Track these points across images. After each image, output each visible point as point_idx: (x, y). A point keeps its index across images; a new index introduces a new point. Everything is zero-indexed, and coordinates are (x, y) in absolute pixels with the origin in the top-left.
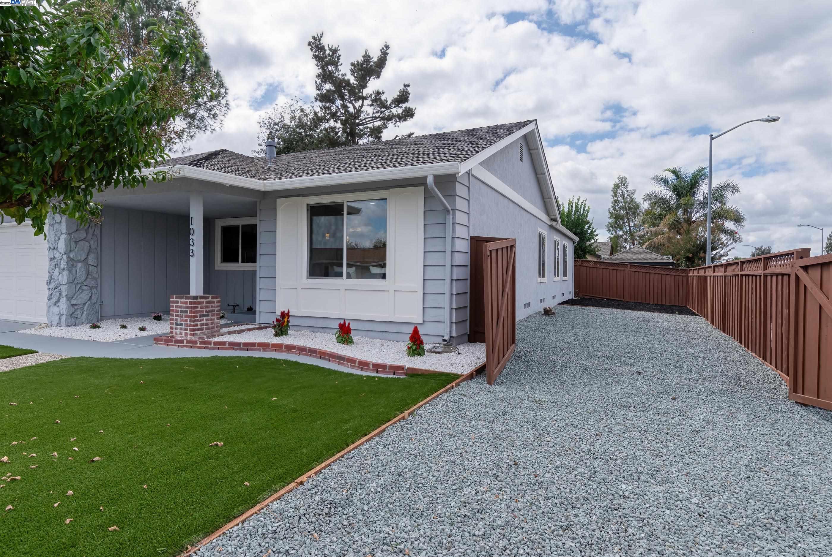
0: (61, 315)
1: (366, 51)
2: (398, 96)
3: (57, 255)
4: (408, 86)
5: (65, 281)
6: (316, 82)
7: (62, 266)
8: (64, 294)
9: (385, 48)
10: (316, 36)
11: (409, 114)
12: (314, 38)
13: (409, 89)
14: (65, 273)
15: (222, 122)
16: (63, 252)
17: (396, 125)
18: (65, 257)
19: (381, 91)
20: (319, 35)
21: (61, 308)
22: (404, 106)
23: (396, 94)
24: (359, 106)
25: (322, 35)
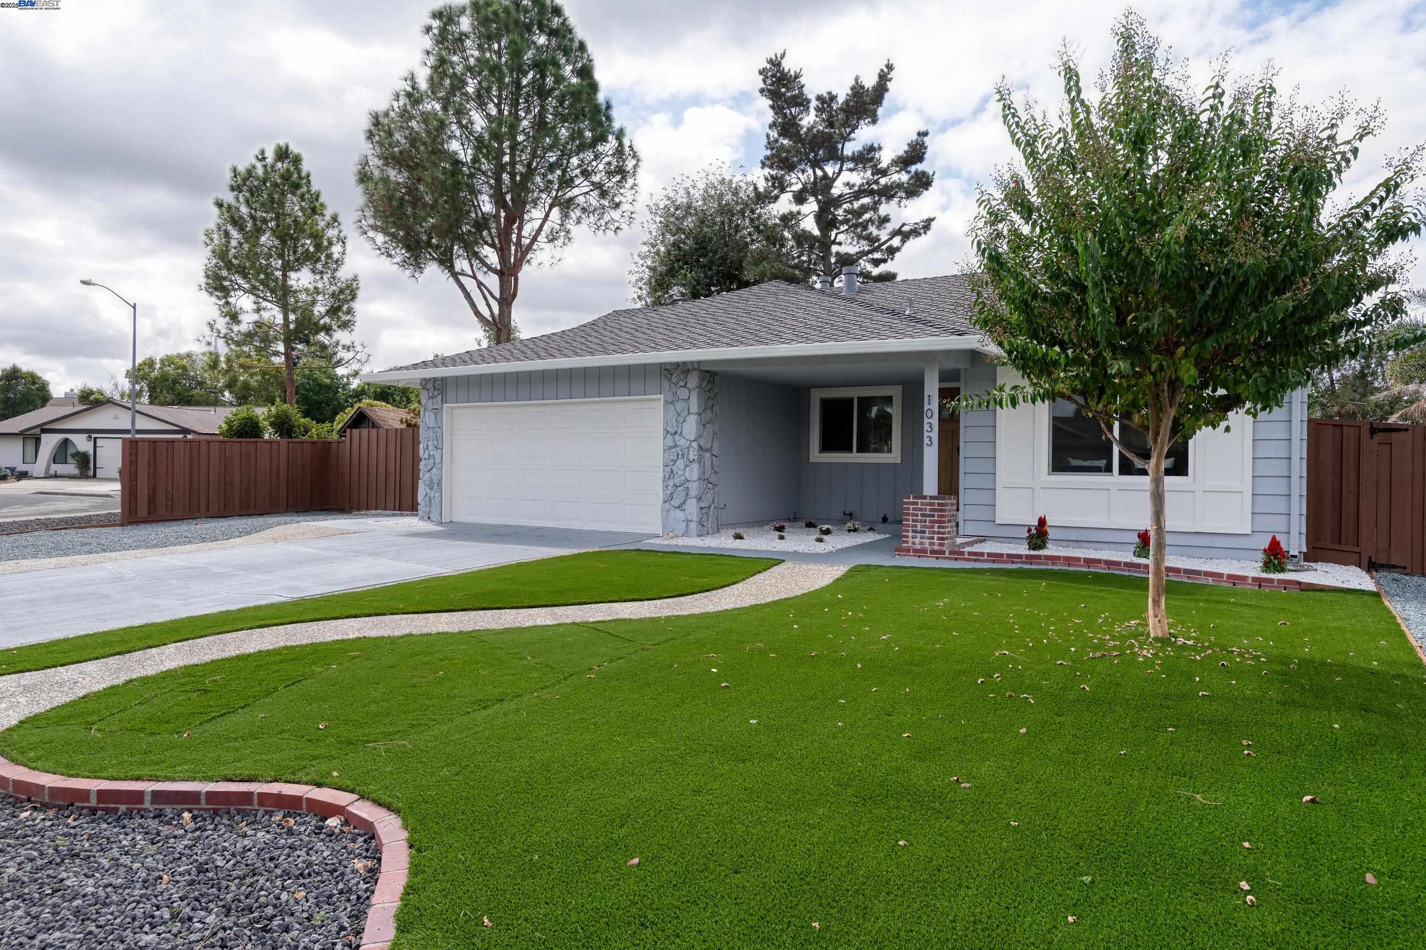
0: (688, 521)
1: (857, 79)
2: (906, 152)
3: (682, 442)
4: (926, 134)
5: (695, 476)
6: (768, 136)
7: (691, 457)
8: (693, 493)
9: (886, 70)
10: (774, 58)
11: (922, 182)
12: (771, 61)
13: (926, 139)
14: (695, 466)
15: (633, 216)
16: (692, 438)
17: (902, 204)
18: (695, 445)
19: (876, 145)
20: (779, 56)
21: (687, 512)
22: (913, 168)
23: (901, 149)
24: (834, 173)
25: (783, 56)
